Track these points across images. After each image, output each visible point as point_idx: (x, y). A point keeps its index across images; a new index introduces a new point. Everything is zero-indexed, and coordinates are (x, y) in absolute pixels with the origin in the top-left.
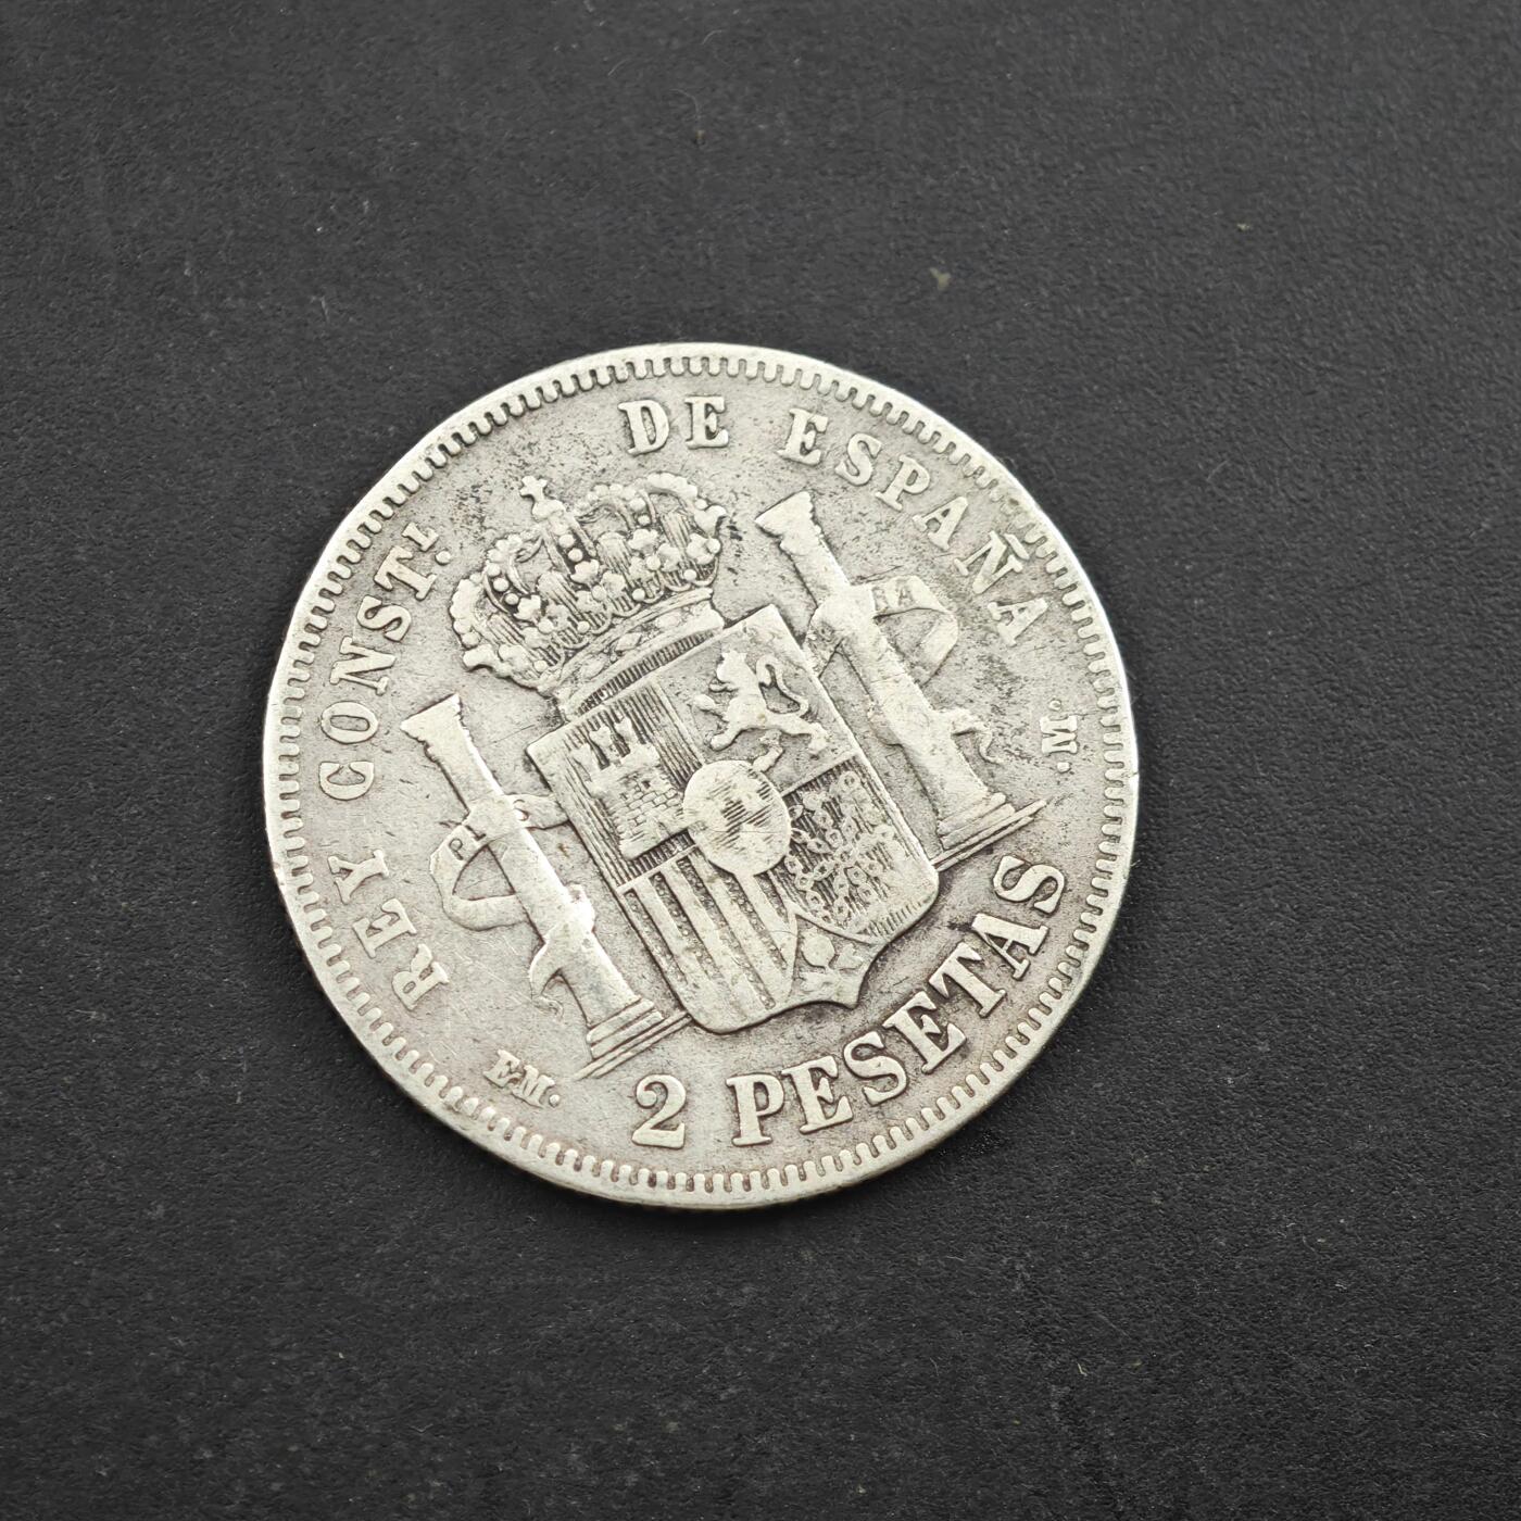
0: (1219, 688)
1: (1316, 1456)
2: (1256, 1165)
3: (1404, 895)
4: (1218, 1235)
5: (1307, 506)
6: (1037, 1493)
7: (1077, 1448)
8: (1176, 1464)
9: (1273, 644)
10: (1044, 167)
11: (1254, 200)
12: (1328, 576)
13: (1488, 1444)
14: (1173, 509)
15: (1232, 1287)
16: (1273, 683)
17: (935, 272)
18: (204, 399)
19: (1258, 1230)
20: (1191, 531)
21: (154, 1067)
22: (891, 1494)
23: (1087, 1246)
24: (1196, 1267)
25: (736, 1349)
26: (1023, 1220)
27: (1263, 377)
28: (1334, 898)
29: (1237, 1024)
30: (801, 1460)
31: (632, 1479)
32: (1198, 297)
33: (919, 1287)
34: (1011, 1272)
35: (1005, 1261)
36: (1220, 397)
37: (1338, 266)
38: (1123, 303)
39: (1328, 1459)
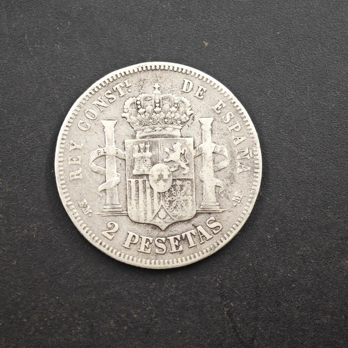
0: (269, 143)
1: (287, 326)
2: (274, 257)
3: (311, 194)
4: (265, 273)
5: (291, 100)
6: (221, 333)
7: (230, 323)
8: (254, 327)
9: (282, 133)
10: (231, 17)
11: (281, 27)
12: (295, 117)
13: (327, 324)
14: (260, 100)
15: (268, 285)
16: (282, 142)
17: (204, 42)
18: (29, 69)
19: (274, 272)
20: (263, 106)
21: (14, 228)
22: (186, 333)
23: (234, 275)
24: (260, 280)
25: (151, 298)
26: (219, 269)
27: (282, 69)
28: (295, 194)
29: (271, 224)
30: (166, 324)
31: (126, 328)
32: (267, 50)
33: (194, 284)
34: (216, 281)
35: (215, 278)
36: (271, 74)
37: (301, 43)
38: (249, 51)
39: (289, 326)
